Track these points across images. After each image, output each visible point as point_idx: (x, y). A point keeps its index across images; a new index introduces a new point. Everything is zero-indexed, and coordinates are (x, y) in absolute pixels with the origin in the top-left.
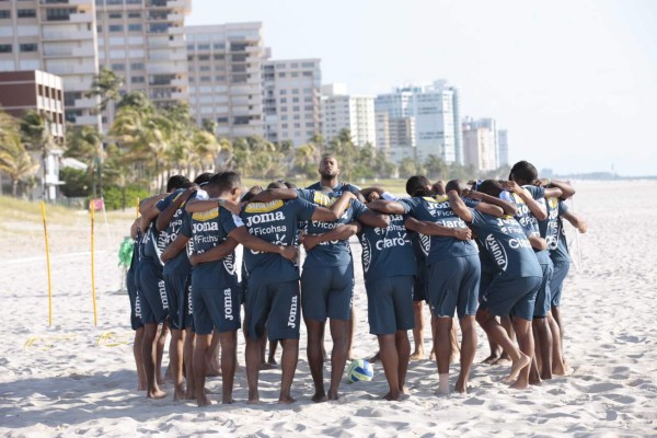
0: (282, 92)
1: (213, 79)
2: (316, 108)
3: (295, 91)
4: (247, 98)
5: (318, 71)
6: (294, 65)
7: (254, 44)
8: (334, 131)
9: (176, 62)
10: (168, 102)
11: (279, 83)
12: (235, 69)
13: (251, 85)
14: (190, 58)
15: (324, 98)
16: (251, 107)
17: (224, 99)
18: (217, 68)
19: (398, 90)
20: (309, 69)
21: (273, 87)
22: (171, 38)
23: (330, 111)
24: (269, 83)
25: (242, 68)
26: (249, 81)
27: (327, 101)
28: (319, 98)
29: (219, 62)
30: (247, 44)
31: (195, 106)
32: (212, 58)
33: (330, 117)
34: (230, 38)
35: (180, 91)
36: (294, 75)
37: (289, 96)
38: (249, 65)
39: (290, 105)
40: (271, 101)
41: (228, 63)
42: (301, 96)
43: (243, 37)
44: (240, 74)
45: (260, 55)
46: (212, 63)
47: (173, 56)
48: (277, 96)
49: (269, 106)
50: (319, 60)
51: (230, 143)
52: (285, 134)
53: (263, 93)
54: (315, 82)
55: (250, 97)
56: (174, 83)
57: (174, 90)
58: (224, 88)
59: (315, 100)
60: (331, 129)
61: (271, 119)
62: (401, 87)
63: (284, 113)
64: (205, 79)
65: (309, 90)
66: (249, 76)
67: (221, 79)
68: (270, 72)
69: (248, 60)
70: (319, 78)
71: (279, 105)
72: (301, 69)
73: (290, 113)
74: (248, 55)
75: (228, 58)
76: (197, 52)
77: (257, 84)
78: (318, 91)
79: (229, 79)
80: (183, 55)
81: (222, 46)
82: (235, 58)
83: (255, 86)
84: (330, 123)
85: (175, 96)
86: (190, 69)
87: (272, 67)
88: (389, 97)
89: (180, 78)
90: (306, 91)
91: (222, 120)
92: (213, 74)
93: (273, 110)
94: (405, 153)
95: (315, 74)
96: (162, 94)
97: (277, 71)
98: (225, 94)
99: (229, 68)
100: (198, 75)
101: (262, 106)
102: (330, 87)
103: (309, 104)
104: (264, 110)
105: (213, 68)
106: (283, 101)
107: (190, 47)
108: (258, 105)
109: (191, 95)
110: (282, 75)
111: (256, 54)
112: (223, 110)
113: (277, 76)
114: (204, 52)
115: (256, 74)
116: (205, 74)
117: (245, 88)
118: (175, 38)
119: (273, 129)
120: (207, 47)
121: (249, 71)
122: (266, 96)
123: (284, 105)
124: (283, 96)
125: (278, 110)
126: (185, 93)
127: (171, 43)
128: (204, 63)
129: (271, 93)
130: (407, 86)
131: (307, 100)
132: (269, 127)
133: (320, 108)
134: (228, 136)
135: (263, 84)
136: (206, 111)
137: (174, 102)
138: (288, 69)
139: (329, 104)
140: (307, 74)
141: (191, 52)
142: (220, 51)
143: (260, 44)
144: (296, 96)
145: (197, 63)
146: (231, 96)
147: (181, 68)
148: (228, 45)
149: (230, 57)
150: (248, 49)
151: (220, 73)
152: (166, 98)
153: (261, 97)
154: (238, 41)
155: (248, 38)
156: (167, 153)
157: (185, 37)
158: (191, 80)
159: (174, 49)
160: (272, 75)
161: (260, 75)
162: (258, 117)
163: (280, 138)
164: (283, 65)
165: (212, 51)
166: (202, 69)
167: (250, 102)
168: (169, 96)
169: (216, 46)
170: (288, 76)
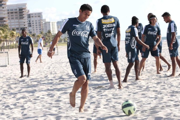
0: (33, 21)
1: (15, 18)
2: (41, 25)
3: (36, 21)
4: (23, 23)
5: (42, 15)
6: (35, 14)
7: (25, 9)
8: (46, 31)
9: (5, 14)
10: (3, 25)
11: (32, 19)
12: (20, 15)
13: (25, 19)
14: (8, 13)
15: (43, 22)
16: (25, 25)
17: (18, 23)
18: (16, 16)
19: (63, 20)
20: (39, 15)
21: (30, 20)
22: (3, 8)
23: (45, 26)
24: (29, 19)
25: (22, 15)
26: (24, 18)
27: (44, 23)
28: (42, 22)
29: (16, 14)
30: (23, 9)
31: (10, 25)
32: (14, 13)
33: (45, 27)
34: (18, 8)
35: (6, 21)
36: (36, 17)
37: (34, 22)
38: (24, 14)
39: (35, 24)
40: (30, 24)
41: (18, 14)
42: (38, 22)
43: (22, 7)
44: (21, 17)
45: (26, 12)
46: (14, 14)
47: (4, 13)
48: (31, 22)
49: (29, 25)
50: (42, 13)
51: (20, 34)
52: (34, 32)
53: (28, 22)
54: (41, 18)
55: (24, 23)
56: (4, 19)
57: (4, 21)
58: (17, 21)
59: (41, 23)
60: (46, 30)
61: (30, 28)
62: (63, 19)
63: (33, 27)
64: (12, 18)
65: (40, 20)
66: (24, 17)
67: (16, 18)
68: (29, 16)
69: (23, 13)
70: (42, 17)
71: (32, 25)
72: (37, 15)
73: (35, 27)
74: (23, 12)
75: (18, 13)
76: (10, 11)
77: (26, 19)
78: (42, 20)
79: (19, 18)
80: (6, 12)
81: (17, 10)
82: (20, 13)
83: (26, 20)
84: (45, 29)
85: (5, 23)
86: (8, 16)
87: (30, 15)
88: (60, 22)
89: (6, 18)
90: (39, 21)
91: (17, 29)
92: (14, 17)
93: (30, 26)
94: (65, 36)
95: (41, 16)
96: (1, 23)
97: (31, 16)
98: (18, 22)
99: (18, 15)
100: (10, 17)
101: (27, 25)
102: (45, 19)
103: (40, 24)
104: (28, 26)
105: (14, 16)
106: (33, 23)
107: (8, 10)
108: (26, 25)
109: (9, 23)
110: (32, 17)
111: (25, 11)
112: (17, 26)
113: (31, 17)
114: (12, 11)
115: (26, 16)
116: (12, 17)
117: (23, 20)
118: (4, 8)
119: (31, 31)
120: (13, 10)
121: (24, 16)
122: (29, 22)
123: (33, 24)
124: (33, 22)
125: (32, 26)
126: (7, 22)
127: (3, 9)
128: (12, 14)
129: (30, 21)
130: (65, 19)
131: (39, 23)
132: (29, 30)
133: (42, 25)
134: (19, 33)
135: (27, 19)
136: (13, 27)
137: (5, 24)
138: (34, 15)
139: (45, 24)
140: (39, 16)
141: (8, 12)
142: (16, 11)
143: (26, 9)
144: (36, 22)
145: (10, 14)
146: (19, 23)
147: (6, 16)
148: (18, 10)
149: (19, 12)
150: (23, 10)
151: (16, 17)
152: (2, 23)
153: (27, 23)
154: (21, 8)
155: (23, 7)
156: (3, 37)
157: (7, 8)
158: (9, 19)
159: (4, 11)
160: (30, 17)
161: (27, 17)
162: (27, 28)
163: (33, 33)
164: (32, 14)
165: (14, 11)
166: (12, 16)
167: (24, 24)
168: (3, 23)
169: (15, 10)
170: (34, 17)
